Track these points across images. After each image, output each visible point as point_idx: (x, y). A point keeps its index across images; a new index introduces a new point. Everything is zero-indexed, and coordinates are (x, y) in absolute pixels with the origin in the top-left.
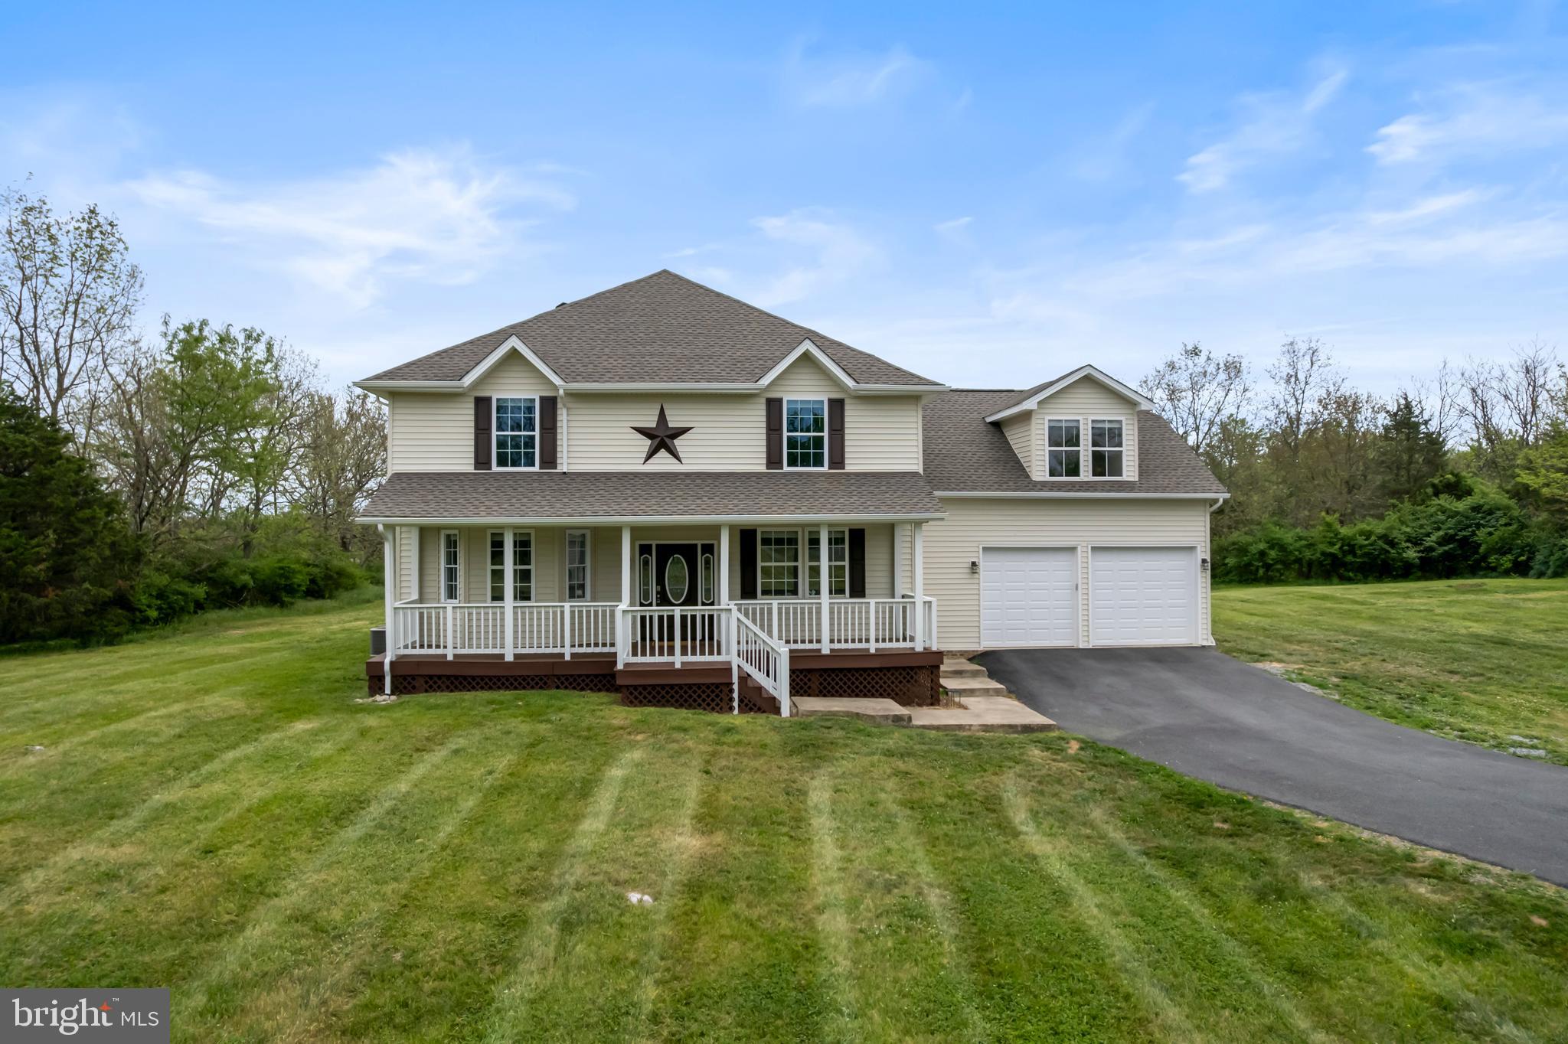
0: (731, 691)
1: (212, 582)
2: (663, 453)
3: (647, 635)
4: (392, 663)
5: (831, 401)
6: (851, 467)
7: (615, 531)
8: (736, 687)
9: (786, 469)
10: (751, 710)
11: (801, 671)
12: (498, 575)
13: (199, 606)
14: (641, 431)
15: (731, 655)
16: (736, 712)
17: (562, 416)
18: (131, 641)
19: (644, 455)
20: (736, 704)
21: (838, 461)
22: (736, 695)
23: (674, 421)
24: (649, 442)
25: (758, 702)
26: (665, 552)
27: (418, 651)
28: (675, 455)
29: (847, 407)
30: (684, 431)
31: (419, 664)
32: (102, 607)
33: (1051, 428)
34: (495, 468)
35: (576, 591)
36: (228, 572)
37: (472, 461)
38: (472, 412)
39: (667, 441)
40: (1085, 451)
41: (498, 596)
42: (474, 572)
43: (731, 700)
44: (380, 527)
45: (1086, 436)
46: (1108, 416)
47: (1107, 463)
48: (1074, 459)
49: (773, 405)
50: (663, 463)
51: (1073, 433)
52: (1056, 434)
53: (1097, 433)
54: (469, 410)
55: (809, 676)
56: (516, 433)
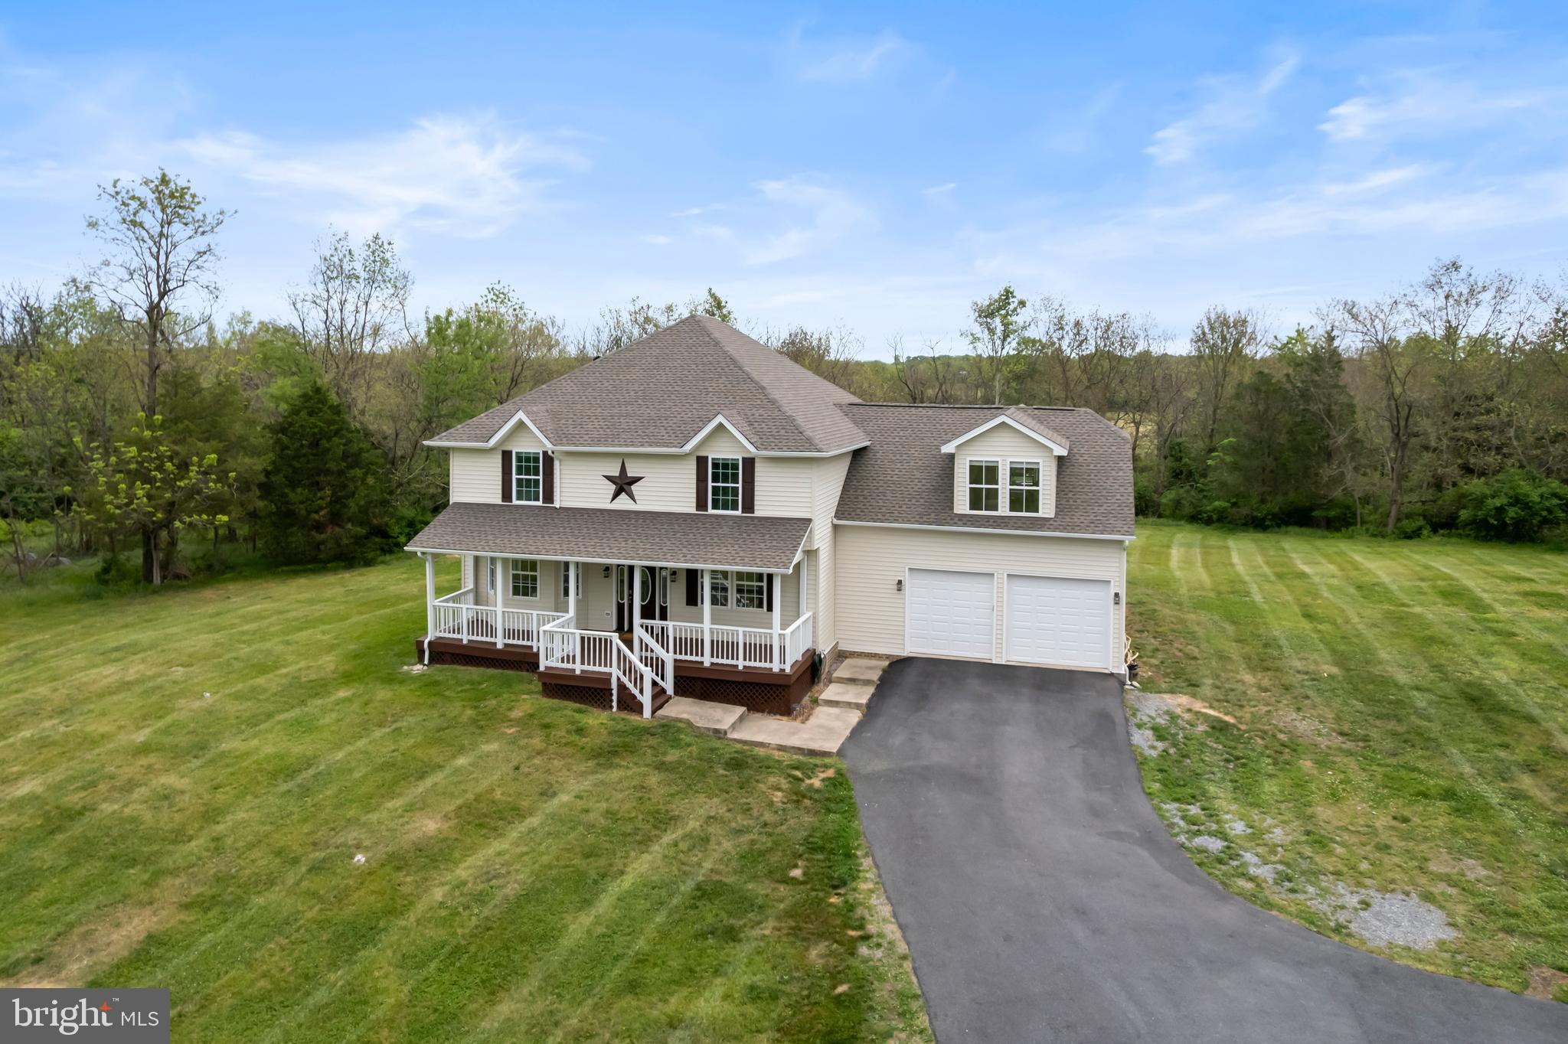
0: (611, 695)
2: (623, 495)
4: (430, 643)
5: (744, 459)
6: (760, 511)
8: (615, 692)
9: (711, 511)
10: (625, 709)
11: (682, 677)
14: (608, 478)
15: (612, 669)
16: (615, 709)
17: (557, 465)
18: (383, 562)
19: (611, 497)
20: (615, 704)
21: (749, 506)
22: (615, 698)
23: (631, 472)
24: (614, 487)
25: (630, 703)
27: (451, 636)
28: (632, 497)
29: (757, 465)
30: (637, 480)
31: (445, 645)
32: (359, 541)
33: (971, 467)
34: (515, 502)
37: (500, 496)
38: (500, 461)
39: (625, 487)
43: (612, 701)
44: (419, 554)
45: (1004, 475)
46: (1025, 457)
47: (1024, 500)
48: (993, 495)
49: (701, 462)
50: (623, 503)
51: (992, 472)
52: (976, 473)
53: (1015, 473)
54: (498, 460)
55: (691, 682)
56: (528, 476)
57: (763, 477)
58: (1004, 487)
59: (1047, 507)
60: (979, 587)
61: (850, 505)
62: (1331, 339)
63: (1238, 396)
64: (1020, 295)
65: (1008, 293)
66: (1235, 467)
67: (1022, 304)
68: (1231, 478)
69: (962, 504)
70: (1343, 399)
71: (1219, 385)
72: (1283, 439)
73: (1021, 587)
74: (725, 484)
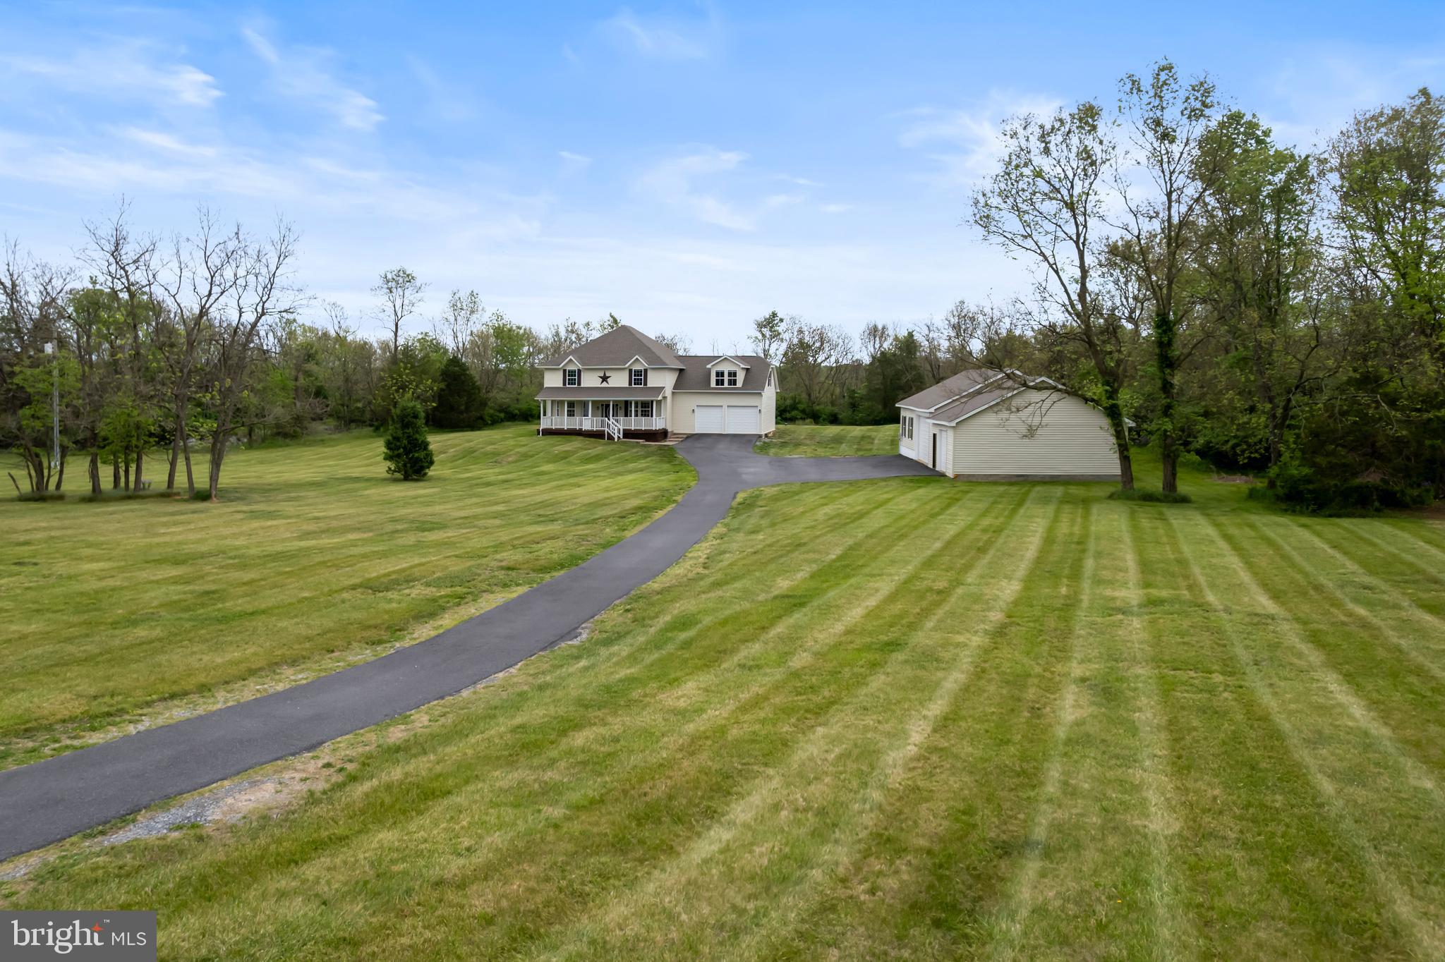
1: (506, 413)
2: (605, 382)
3: (593, 423)
5: (644, 369)
6: (649, 385)
7: (590, 401)
8: (606, 435)
9: (633, 386)
11: (625, 434)
13: (502, 421)
14: (600, 377)
15: (609, 430)
17: (582, 374)
19: (601, 383)
22: (606, 437)
23: (607, 375)
24: (602, 380)
25: (611, 438)
26: (601, 405)
28: (608, 382)
29: (648, 372)
30: (609, 377)
33: (718, 371)
34: (567, 386)
36: (511, 409)
37: (562, 384)
39: (606, 379)
45: (726, 375)
46: (733, 369)
47: (732, 382)
48: (723, 381)
49: (630, 371)
50: (605, 385)
51: (722, 374)
52: (718, 374)
53: (730, 374)
54: (561, 374)
55: (628, 434)
56: (572, 377)
57: (650, 374)
58: (726, 378)
59: (739, 384)
60: (718, 410)
61: (678, 386)
65: (774, 315)
67: (781, 320)
68: (869, 404)
69: (713, 384)
72: (888, 385)
73: (732, 410)
74: (638, 377)
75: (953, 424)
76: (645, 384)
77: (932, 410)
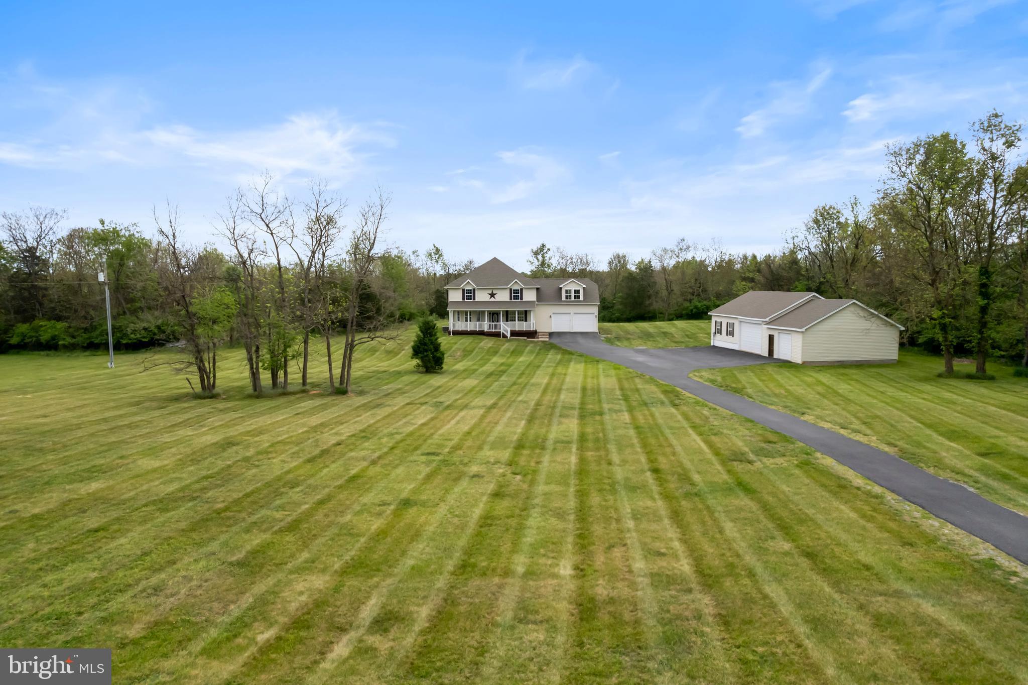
3: (491, 327)
5: (520, 289)
6: (524, 300)
7: (484, 311)
8: (502, 335)
9: (513, 300)
12: (467, 318)
14: (489, 294)
15: (502, 331)
17: (476, 292)
19: (489, 298)
20: (501, 337)
23: (494, 293)
24: (490, 296)
25: (505, 336)
26: (493, 314)
27: (455, 329)
28: (495, 298)
29: (523, 290)
30: (496, 294)
31: (455, 331)
33: (565, 290)
34: (466, 300)
35: (479, 320)
37: (462, 299)
39: (493, 296)
40: (573, 294)
41: (466, 321)
42: (462, 317)
45: (573, 292)
46: (577, 288)
47: (577, 297)
48: (570, 296)
49: (511, 290)
50: (493, 299)
51: (570, 291)
52: (567, 291)
53: (575, 291)
54: (461, 291)
55: (514, 333)
56: (469, 294)
57: (524, 292)
59: (581, 298)
60: (567, 316)
61: (538, 299)
62: (650, 262)
63: (623, 280)
64: (548, 246)
65: (543, 246)
66: (621, 303)
68: (620, 307)
69: (564, 298)
70: (652, 280)
71: (617, 277)
72: (636, 294)
73: (577, 316)
74: (516, 294)
75: (803, 330)
76: (522, 299)
77: (767, 319)
